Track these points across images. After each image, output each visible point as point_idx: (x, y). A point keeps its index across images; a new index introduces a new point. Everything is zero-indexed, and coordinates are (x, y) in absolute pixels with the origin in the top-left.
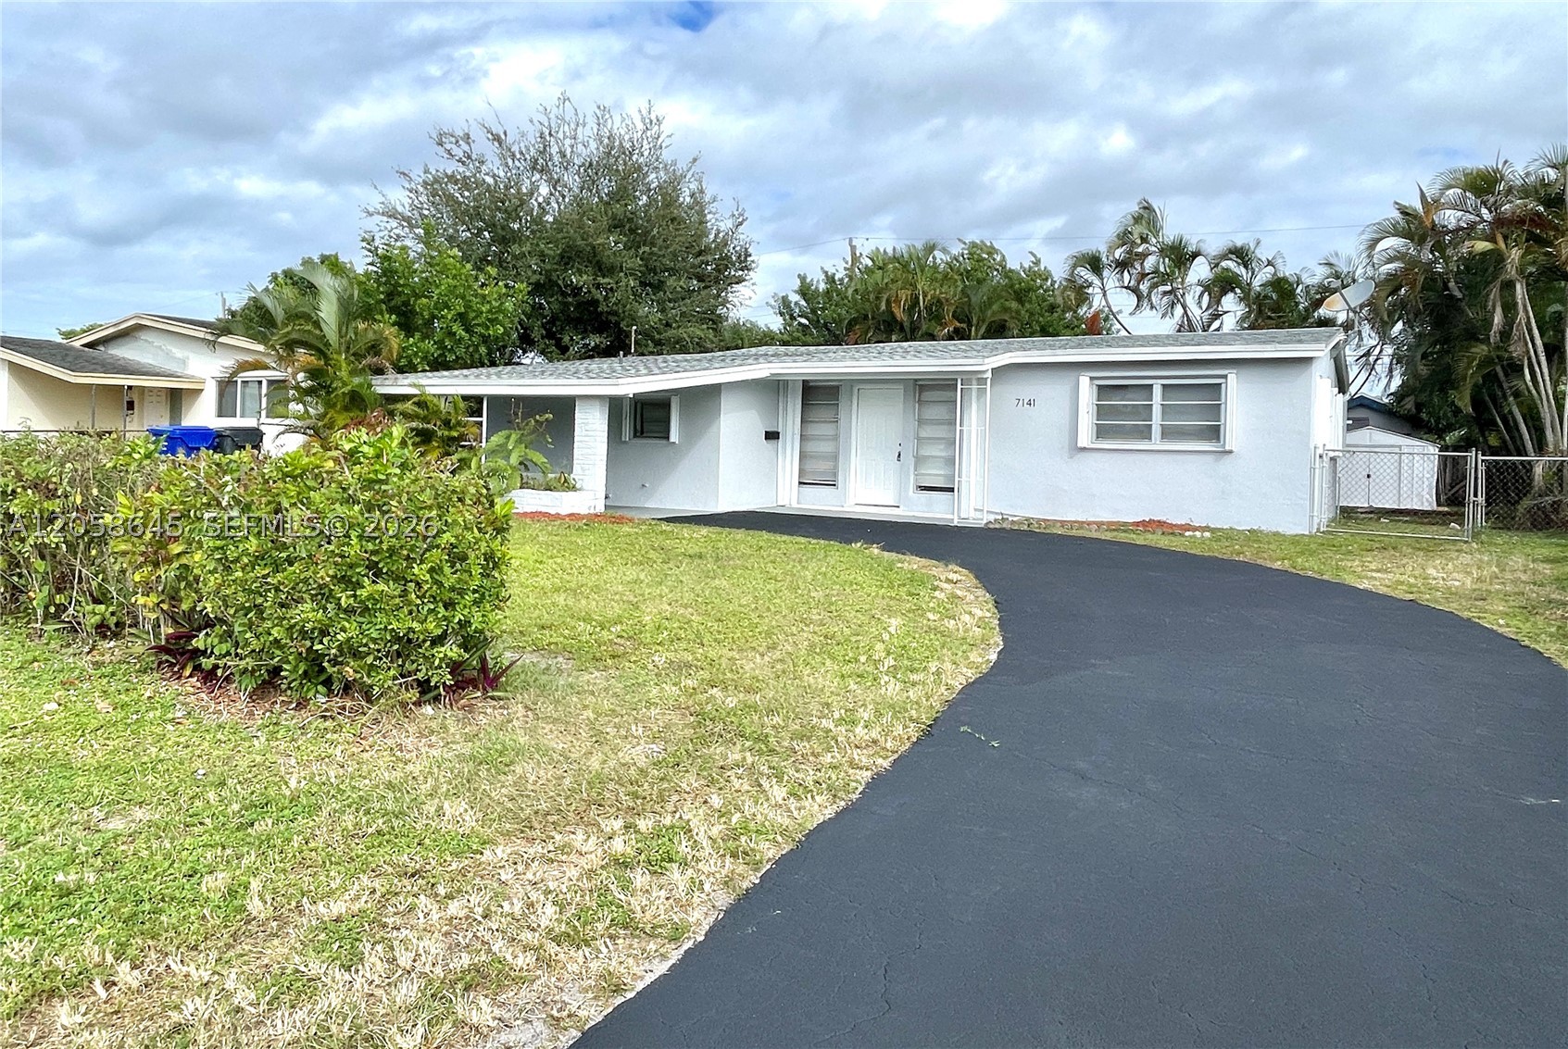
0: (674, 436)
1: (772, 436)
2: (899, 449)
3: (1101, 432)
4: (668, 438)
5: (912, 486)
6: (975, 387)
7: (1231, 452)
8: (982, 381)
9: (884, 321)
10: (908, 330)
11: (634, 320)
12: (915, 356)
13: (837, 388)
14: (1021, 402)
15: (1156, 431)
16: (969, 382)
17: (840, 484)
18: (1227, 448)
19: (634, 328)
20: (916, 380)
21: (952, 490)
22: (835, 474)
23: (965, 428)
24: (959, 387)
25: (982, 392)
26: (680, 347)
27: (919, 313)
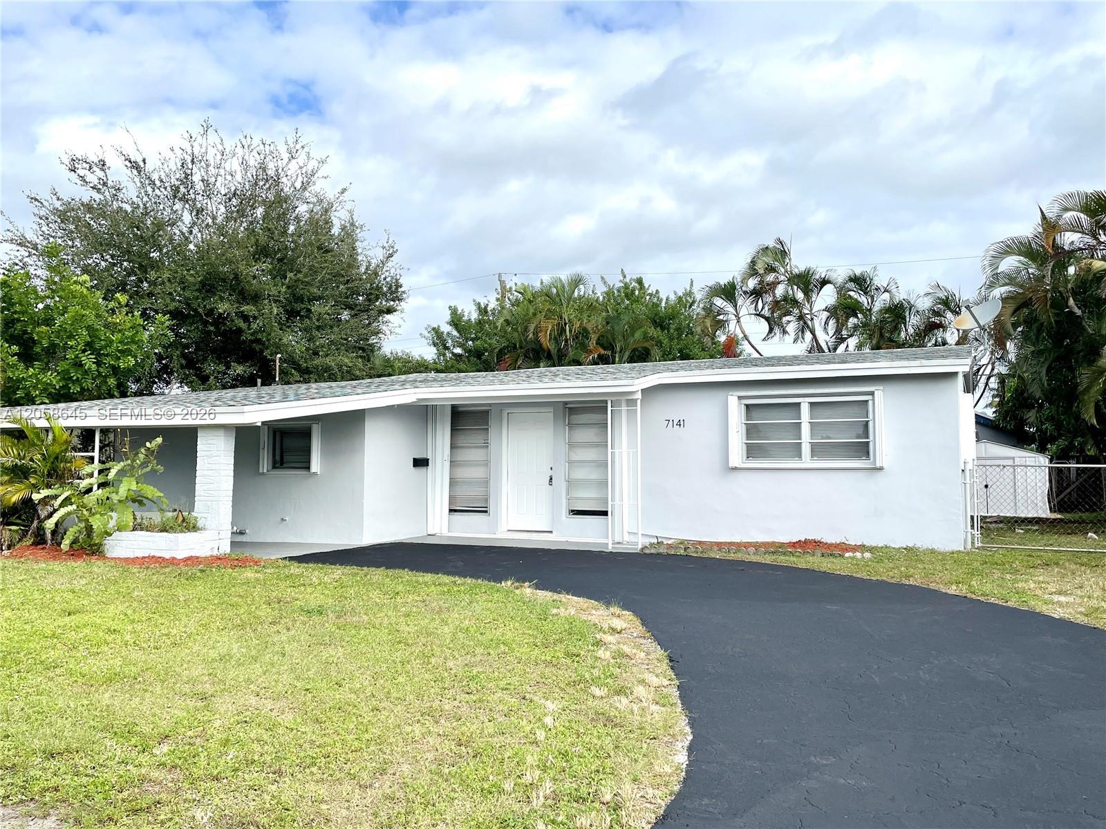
0: (316, 465)
1: (420, 463)
2: (551, 473)
3: (752, 451)
4: (308, 468)
5: (564, 511)
6: (624, 408)
7: (881, 469)
8: (631, 403)
9: (533, 349)
10: (555, 357)
11: (279, 347)
12: (564, 379)
13: (487, 412)
14: (671, 422)
15: (806, 449)
16: (618, 403)
17: (492, 509)
18: (878, 465)
19: (279, 356)
20: (566, 403)
21: (605, 513)
22: (486, 500)
23: (616, 451)
24: (609, 409)
25: (631, 414)
26: (327, 375)
27: (566, 341)
